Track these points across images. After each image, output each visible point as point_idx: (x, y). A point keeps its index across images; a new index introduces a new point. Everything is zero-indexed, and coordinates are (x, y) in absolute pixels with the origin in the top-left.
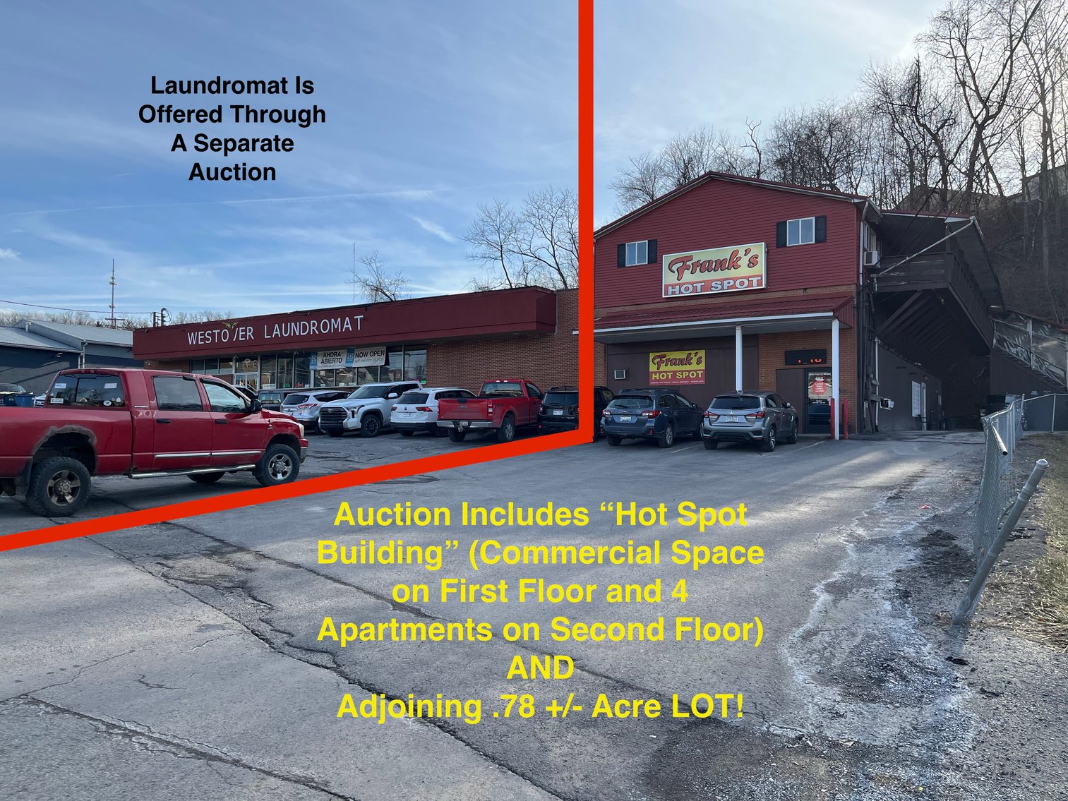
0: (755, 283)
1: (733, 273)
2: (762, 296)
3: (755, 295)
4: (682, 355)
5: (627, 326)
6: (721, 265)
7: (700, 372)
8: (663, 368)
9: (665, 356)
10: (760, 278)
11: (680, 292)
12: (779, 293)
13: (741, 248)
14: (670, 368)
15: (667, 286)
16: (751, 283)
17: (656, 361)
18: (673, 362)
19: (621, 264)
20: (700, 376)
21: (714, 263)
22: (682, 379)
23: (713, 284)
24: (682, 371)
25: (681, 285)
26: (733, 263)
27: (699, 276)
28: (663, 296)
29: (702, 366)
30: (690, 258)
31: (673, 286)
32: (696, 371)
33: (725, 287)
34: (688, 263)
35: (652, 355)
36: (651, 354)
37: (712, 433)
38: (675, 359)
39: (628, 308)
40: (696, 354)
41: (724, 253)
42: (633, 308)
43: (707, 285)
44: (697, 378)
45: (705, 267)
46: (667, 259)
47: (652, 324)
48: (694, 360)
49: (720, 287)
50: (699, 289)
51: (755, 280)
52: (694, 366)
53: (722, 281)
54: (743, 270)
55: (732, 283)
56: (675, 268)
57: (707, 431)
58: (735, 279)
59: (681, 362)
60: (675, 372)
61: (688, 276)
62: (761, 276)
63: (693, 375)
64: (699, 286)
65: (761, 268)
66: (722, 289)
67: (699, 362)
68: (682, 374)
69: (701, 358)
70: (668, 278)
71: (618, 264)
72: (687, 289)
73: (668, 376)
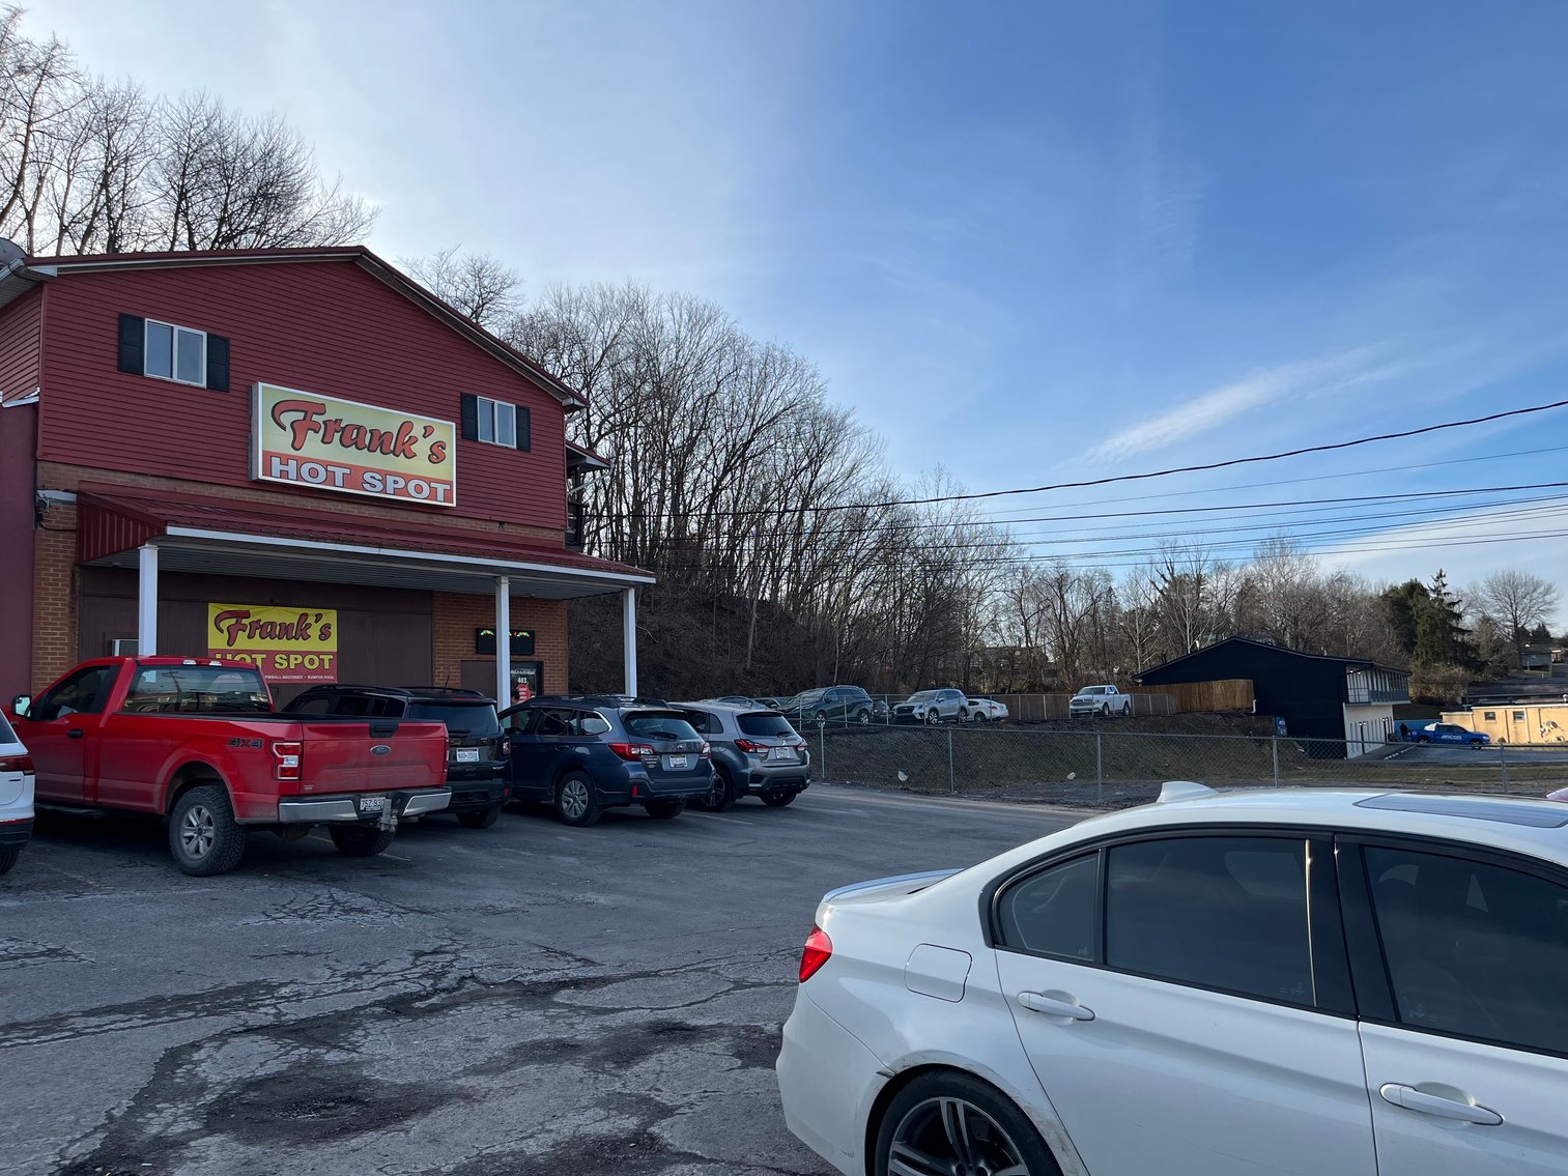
2: (437, 520)
3: (425, 515)
4: (287, 616)
7: (326, 658)
8: (242, 641)
9: (247, 615)
12: (465, 520)
14: (258, 643)
15: (268, 456)
17: (225, 624)
18: (266, 630)
20: (327, 666)
22: (288, 671)
24: (288, 653)
26: (401, 445)
29: (331, 644)
32: (318, 654)
34: (315, 418)
35: (214, 610)
36: (211, 605)
38: (272, 623)
39: (147, 483)
40: (318, 617)
42: (164, 485)
44: (321, 670)
48: (314, 631)
52: (313, 644)
54: (420, 465)
56: (287, 418)
57: (756, 777)
59: (286, 631)
60: (271, 654)
63: (312, 662)
67: (324, 635)
68: (288, 660)
69: (327, 626)
71: (120, 361)
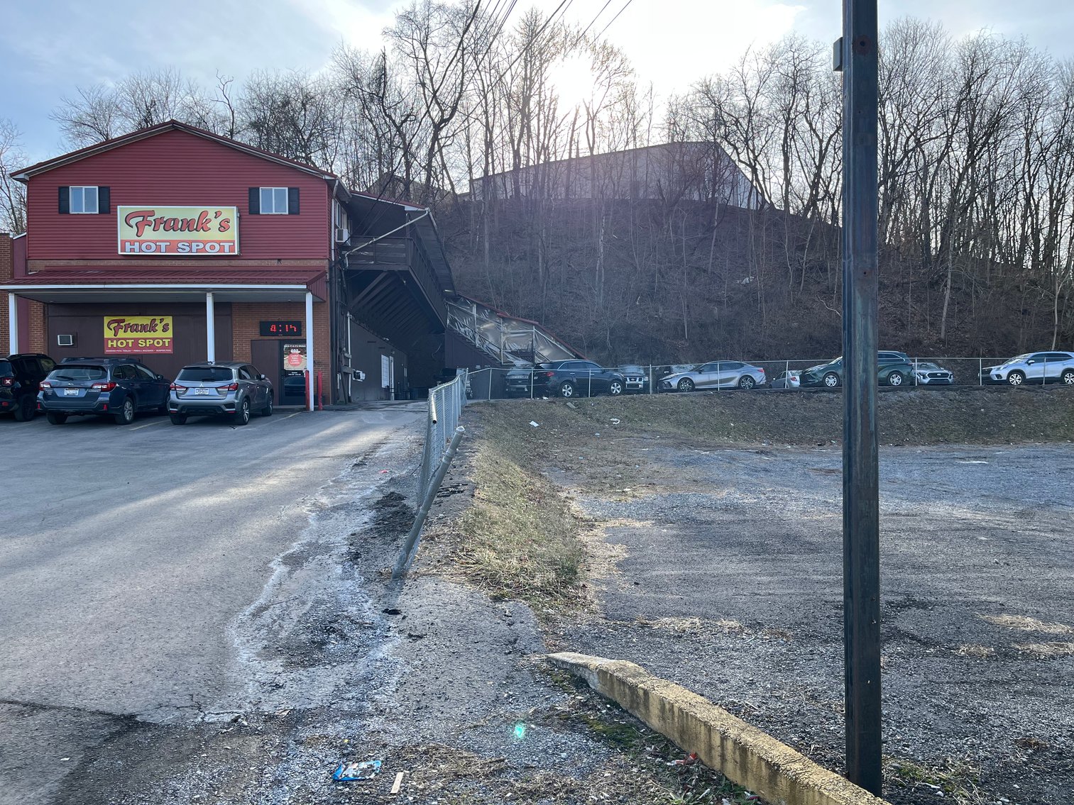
0: (227, 249)
1: (201, 235)
2: (234, 263)
3: (227, 261)
4: (145, 320)
5: (73, 283)
6: (188, 225)
7: (167, 341)
8: (121, 334)
9: (123, 321)
10: (232, 244)
11: (141, 250)
12: (253, 261)
13: (211, 210)
14: (129, 334)
15: (123, 242)
16: (222, 248)
17: (112, 326)
18: (134, 328)
19: (63, 209)
20: (167, 345)
21: (180, 223)
22: (146, 347)
23: (180, 245)
24: (146, 339)
25: (141, 243)
26: (202, 225)
27: (161, 235)
28: (120, 253)
29: (170, 334)
30: (152, 213)
31: (132, 243)
32: (162, 339)
33: (194, 250)
34: (149, 218)
35: (106, 320)
36: (105, 318)
37: (179, 407)
38: (136, 325)
39: (74, 263)
40: (162, 320)
41: (192, 212)
42: (81, 263)
43: (173, 245)
44: (164, 346)
45: (170, 225)
46: (122, 211)
47: (105, 283)
48: (160, 327)
49: (188, 249)
50: (163, 249)
51: (227, 245)
52: (159, 333)
53: (190, 242)
54: (213, 234)
55: (201, 246)
56: (133, 222)
57: (174, 405)
58: (205, 243)
59: (144, 328)
60: (136, 340)
61: (148, 233)
62: (233, 242)
63: (158, 343)
64: (163, 245)
65: (233, 234)
66: (191, 251)
67: (165, 329)
68: (145, 342)
69: (167, 325)
70: (125, 233)
71: (59, 209)
72: (148, 247)
73: (127, 343)
